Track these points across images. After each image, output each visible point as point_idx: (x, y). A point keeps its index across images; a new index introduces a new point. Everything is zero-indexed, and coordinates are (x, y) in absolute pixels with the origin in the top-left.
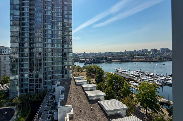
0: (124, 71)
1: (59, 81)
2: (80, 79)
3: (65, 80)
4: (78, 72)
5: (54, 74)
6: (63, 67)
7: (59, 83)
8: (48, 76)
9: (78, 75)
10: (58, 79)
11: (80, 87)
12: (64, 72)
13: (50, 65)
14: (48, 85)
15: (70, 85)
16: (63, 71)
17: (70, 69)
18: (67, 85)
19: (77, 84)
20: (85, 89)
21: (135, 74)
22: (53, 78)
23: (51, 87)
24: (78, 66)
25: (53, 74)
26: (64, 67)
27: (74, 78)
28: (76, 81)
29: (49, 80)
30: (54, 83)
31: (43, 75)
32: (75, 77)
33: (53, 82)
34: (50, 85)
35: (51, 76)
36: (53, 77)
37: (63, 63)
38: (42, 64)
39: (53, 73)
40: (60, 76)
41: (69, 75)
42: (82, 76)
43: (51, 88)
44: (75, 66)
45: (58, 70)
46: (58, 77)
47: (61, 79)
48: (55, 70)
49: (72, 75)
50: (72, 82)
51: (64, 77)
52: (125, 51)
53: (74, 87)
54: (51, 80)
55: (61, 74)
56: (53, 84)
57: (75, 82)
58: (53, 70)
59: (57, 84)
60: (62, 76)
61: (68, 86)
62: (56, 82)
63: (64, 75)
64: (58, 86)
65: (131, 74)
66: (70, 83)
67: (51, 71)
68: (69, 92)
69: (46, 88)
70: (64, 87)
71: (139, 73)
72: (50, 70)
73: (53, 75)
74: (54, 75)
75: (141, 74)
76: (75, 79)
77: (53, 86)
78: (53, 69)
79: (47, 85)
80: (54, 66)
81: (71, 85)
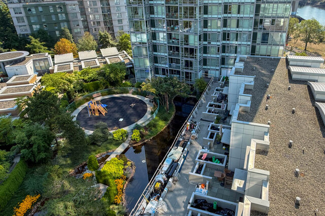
1: (241, 60)
2: (309, 64)
3: (257, 61)
4: (307, 40)
5: (228, 40)
6: (258, 23)
7: (240, 65)
8: (212, 43)
9: (306, 52)
10: (239, 56)
11: (305, 87)
12: (259, 36)
13: (218, 14)
14: (212, 67)
15: (270, 78)
16: (255, 35)
17: (280, 30)
18: (264, 75)
19: (294, 76)
20: (317, 97)
22: (224, 51)
23: (218, 72)
24: (309, 22)
25: (224, 39)
26: (261, 21)
27: (287, 59)
28: (293, 69)
29: (212, 56)
30: (228, 64)
31: (200, 40)
32: (289, 57)
33: (223, 61)
34: (218, 68)
35: (218, 43)
36: (224, 49)
37: (258, 8)
38: (197, 9)
39: (226, 36)
40: (243, 48)
41: (274, 47)
42: (319, 55)
43: (217, 76)
44: (300, 19)
45: (241, 30)
46: (239, 50)
47: (246, 56)
48: (232, 27)
49: (282, 48)
50: (281, 70)
51: (256, 53)
53: (281, 85)
54: (218, 56)
55: (249, 43)
56: (223, 66)
57: (289, 71)
58: (225, 29)
59: (234, 69)
60: (249, 49)
61: (265, 78)
62: (232, 61)
63: (257, 47)
64: (237, 72)
66: (272, 73)
67: (219, 30)
68: (265, 93)
69: (207, 72)
70: (252, 79)
72: (218, 28)
73: (224, 42)
74: (228, 42)
76: (291, 63)
77: (224, 72)
78: (225, 24)
79: (209, 67)
80: (229, 15)
81: (274, 78)
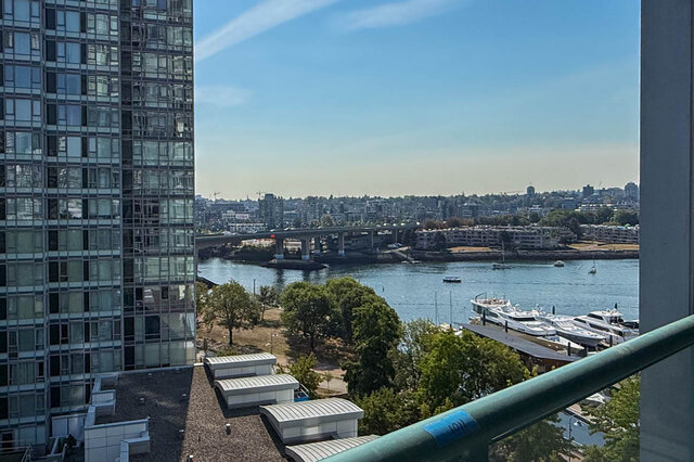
0: (524, 314)
1: (106, 387)
2: (251, 370)
3: (144, 381)
4: (230, 324)
5: (64, 342)
6: (133, 296)
7: (105, 399)
8: (21, 355)
9: (232, 348)
10: (99, 377)
12: (140, 324)
13: (35, 283)
14: (23, 420)
15: (184, 415)
16: (129, 323)
17: (182, 307)
18: (167, 411)
19: (231, 401)
20: (286, 434)
21: (587, 334)
22: (55, 371)
23: (42, 430)
24: (225, 288)
25: (54, 341)
26: (140, 293)
27: (207, 367)
28: (227, 386)
29: (23, 388)
30: (72, 403)
32: (213, 361)
33: (56, 397)
34: (41, 418)
35: (40, 353)
36: (55, 365)
37: (129, 268)
39: (58, 333)
40: (105, 358)
41: (173, 345)
42: (259, 351)
43: (42, 440)
44: (211, 285)
45: (95, 314)
46: (94, 361)
47: (115, 374)
48: (74, 312)
49: (190, 345)
50: (200, 393)
51: (138, 363)
52: (531, 189)
53: (210, 426)
54: (40, 386)
55: (118, 343)
56: (57, 410)
57: (218, 391)
58: (55, 316)
59: (92, 410)
60: (120, 357)
61: (170, 418)
62: (81, 392)
63: (138, 349)
64: (103, 418)
65: (564, 335)
66: (185, 402)
67: (39, 321)
68: (179, 453)
69: (10, 437)
70: (143, 427)
71: (606, 325)
72: (35, 315)
73: (55, 348)
74: (65, 347)
75: (620, 333)
76: (217, 373)
77: (62, 427)
78: (54, 304)
79: (14, 421)
80: (64, 285)
81: (191, 414)
